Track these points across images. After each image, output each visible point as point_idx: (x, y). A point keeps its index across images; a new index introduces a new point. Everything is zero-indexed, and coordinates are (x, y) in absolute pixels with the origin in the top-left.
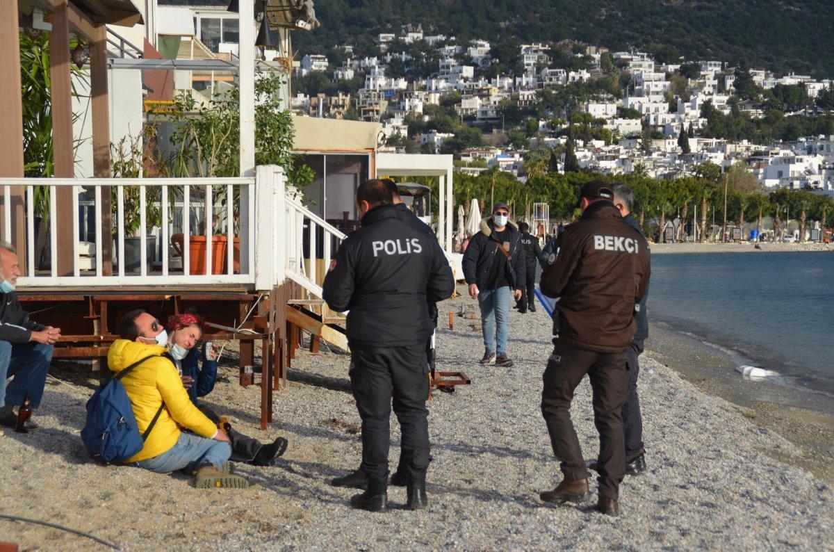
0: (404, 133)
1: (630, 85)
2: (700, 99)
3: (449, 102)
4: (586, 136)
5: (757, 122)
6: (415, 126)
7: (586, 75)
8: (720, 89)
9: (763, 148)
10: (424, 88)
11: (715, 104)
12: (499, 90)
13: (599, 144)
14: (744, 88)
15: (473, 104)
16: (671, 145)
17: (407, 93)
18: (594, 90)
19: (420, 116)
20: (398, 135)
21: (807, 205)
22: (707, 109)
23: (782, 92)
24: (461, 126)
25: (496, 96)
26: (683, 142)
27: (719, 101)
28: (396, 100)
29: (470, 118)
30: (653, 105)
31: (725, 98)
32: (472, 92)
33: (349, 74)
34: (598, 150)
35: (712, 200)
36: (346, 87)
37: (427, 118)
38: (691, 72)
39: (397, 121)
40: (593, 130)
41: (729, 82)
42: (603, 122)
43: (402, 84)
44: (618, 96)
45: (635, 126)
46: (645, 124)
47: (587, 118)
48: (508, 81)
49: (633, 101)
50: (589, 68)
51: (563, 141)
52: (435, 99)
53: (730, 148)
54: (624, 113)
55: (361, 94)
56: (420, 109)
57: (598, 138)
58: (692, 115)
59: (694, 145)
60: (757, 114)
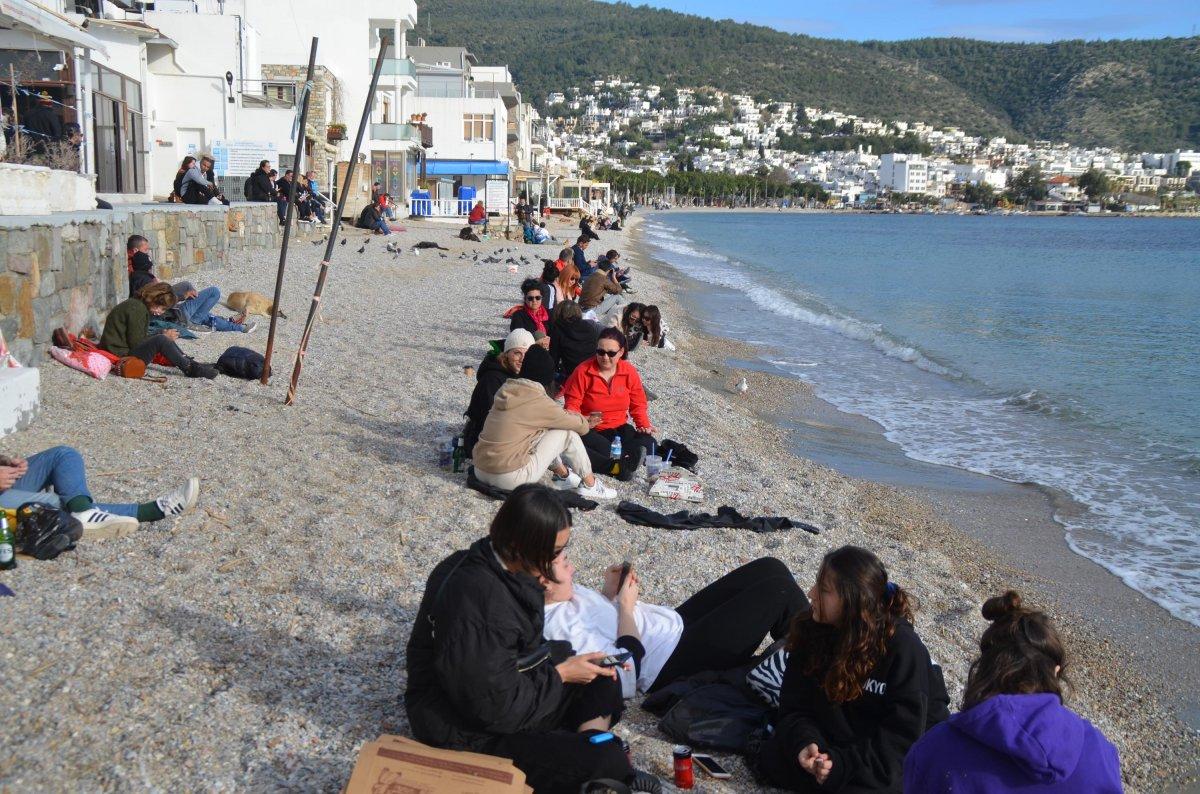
0: (608, 141)
1: (739, 116)
2: (776, 126)
3: (635, 123)
4: (711, 146)
5: (807, 141)
6: (614, 139)
7: (714, 109)
8: (789, 120)
9: (802, 156)
10: (620, 115)
11: (785, 129)
12: (663, 117)
13: (717, 151)
14: (802, 118)
15: (649, 125)
16: (755, 153)
17: (610, 118)
18: (718, 118)
19: (618, 132)
20: (604, 143)
21: (808, 190)
22: (779, 132)
23: (822, 124)
24: (641, 138)
25: (662, 120)
26: (761, 152)
27: (787, 127)
28: (604, 121)
29: (646, 134)
30: (750, 129)
31: (791, 125)
32: (647, 118)
33: (577, 106)
34: (715, 155)
35: (760, 186)
36: (574, 114)
37: (621, 133)
38: (773, 109)
39: (604, 135)
40: (715, 143)
41: (794, 116)
42: (721, 138)
43: (607, 112)
44: (731, 122)
45: (739, 140)
46: (745, 140)
47: (712, 135)
48: (669, 112)
49: (739, 126)
50: (716, 105)
51: (697, 149)
52: (626, 122)
53: (786, 156)
54: (734, 133)
55: (583, 117)
56: (617, 128)
57: (717, 148)
58: (771, 136)
59: (768, 153)
60: (808, 135)
